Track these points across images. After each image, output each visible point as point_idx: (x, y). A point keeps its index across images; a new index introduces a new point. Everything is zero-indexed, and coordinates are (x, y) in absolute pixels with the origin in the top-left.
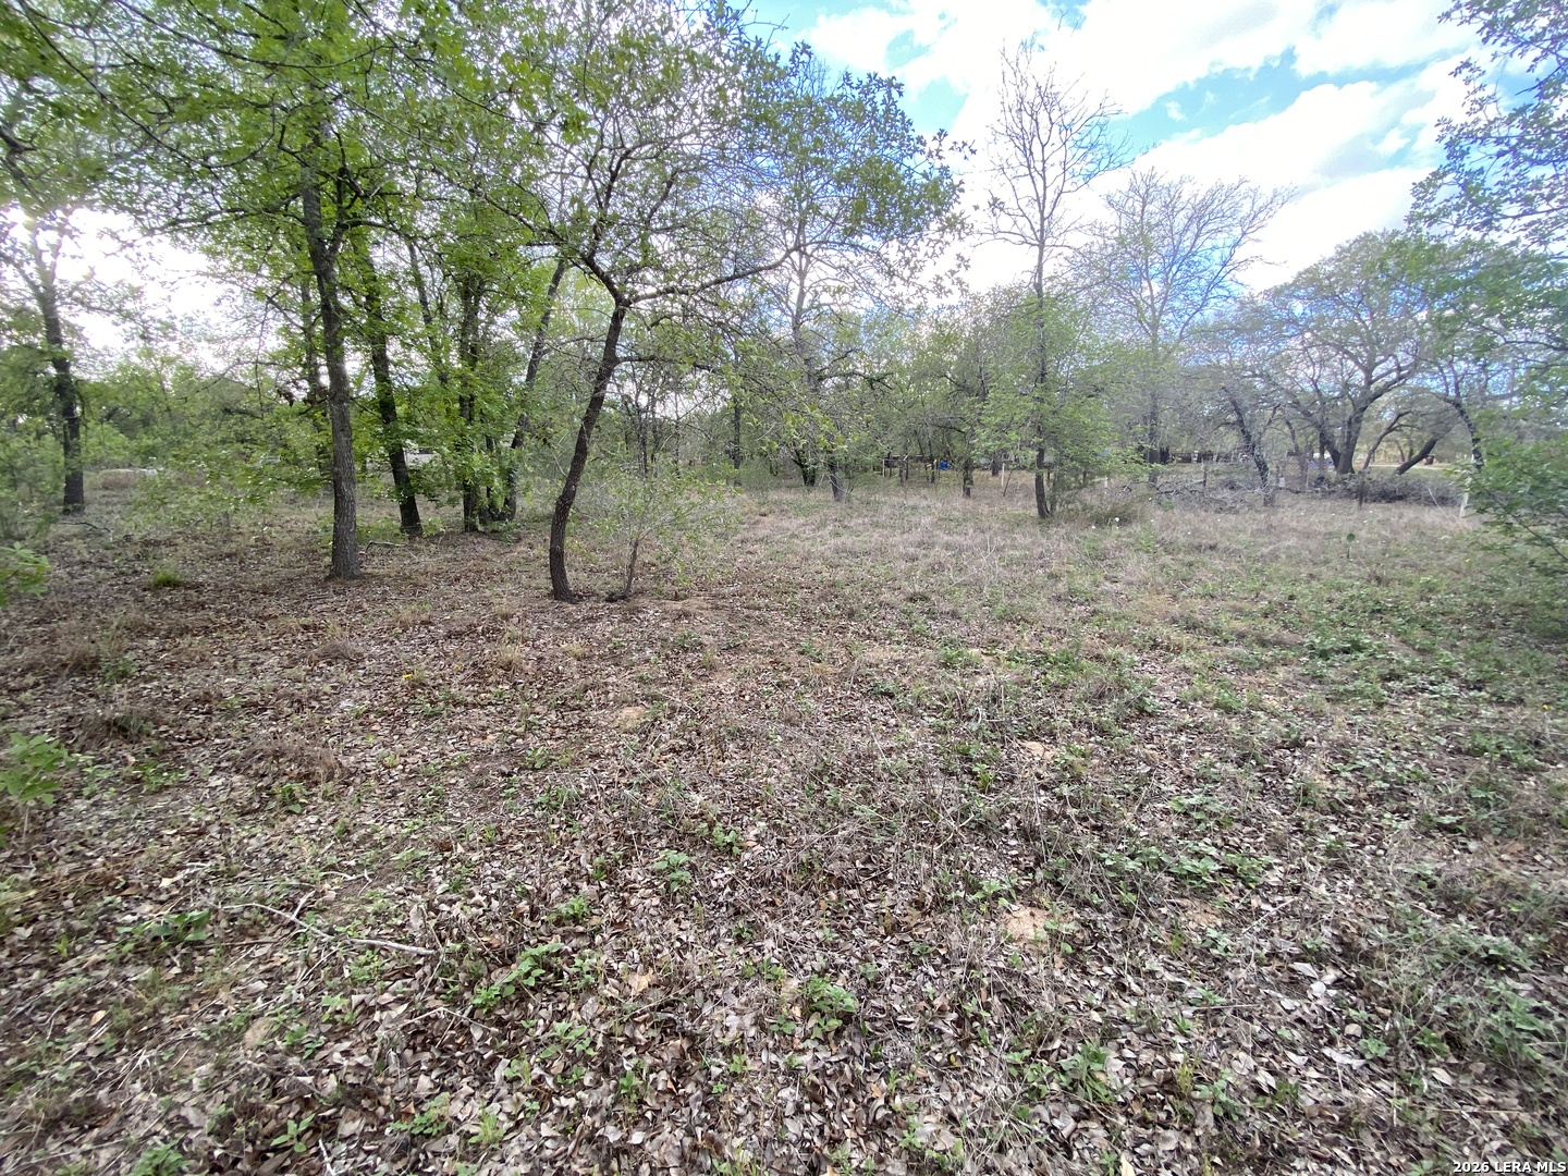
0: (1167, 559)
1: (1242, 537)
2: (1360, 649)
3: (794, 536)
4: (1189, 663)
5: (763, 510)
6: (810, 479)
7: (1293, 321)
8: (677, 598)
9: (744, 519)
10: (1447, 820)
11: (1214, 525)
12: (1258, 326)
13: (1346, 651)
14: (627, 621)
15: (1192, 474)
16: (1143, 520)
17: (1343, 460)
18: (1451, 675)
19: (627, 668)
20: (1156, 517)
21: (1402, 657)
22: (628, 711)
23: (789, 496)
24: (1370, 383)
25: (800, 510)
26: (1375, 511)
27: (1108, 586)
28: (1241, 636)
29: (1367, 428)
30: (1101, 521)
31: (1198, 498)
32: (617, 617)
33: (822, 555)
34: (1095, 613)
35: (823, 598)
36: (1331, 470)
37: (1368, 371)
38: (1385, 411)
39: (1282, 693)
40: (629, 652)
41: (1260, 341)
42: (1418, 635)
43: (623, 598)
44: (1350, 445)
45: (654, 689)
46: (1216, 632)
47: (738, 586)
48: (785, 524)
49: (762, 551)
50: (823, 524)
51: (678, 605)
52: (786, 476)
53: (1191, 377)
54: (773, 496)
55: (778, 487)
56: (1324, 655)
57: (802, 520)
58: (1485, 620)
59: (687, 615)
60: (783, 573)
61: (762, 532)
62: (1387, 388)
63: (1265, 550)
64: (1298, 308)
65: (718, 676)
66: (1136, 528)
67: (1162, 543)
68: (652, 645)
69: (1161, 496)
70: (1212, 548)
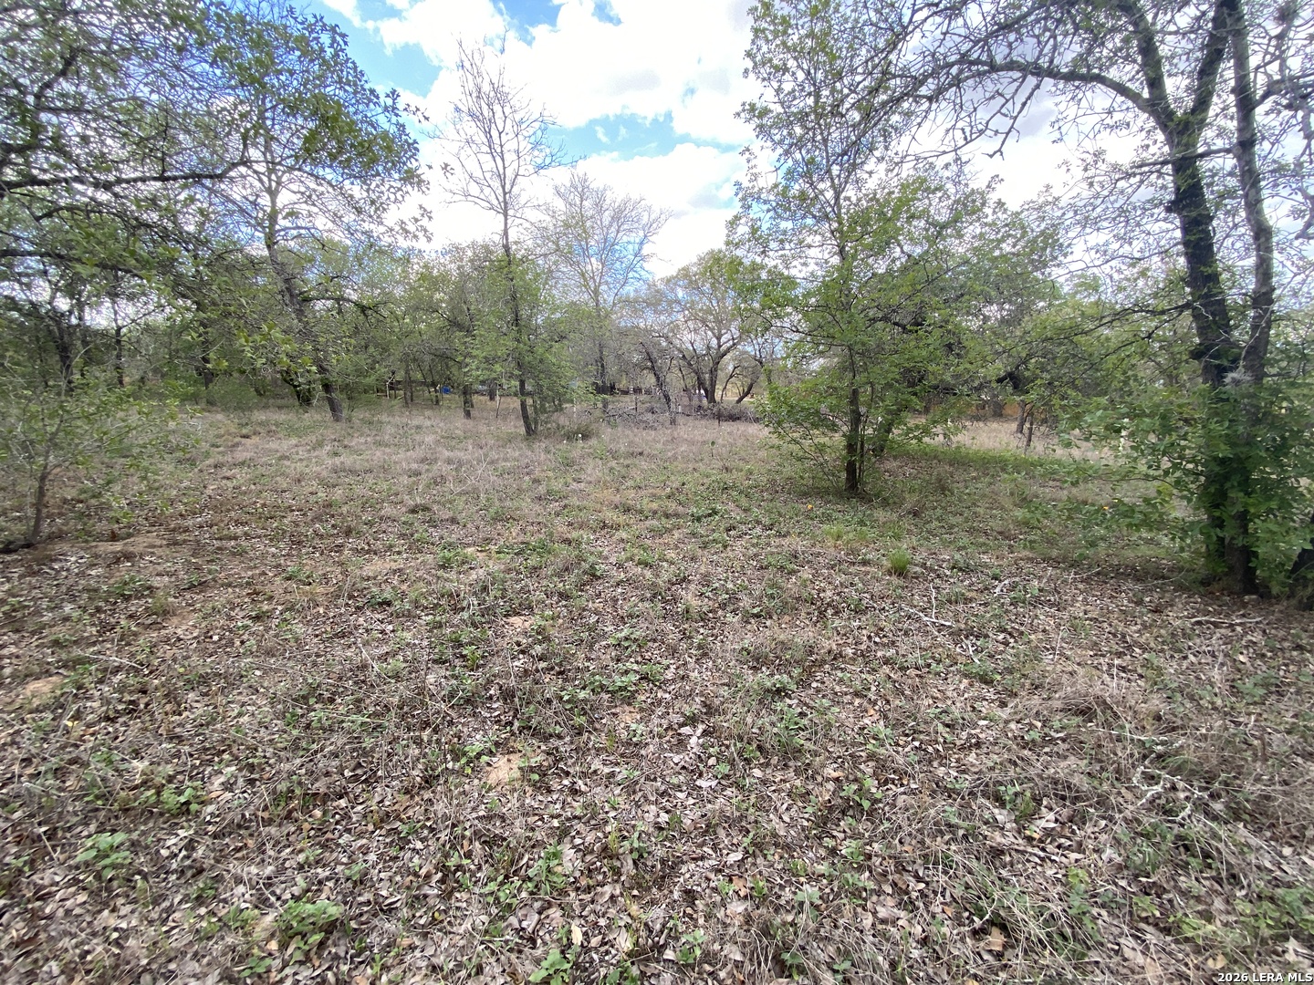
0: (613, 463)
1: (659, 446)
2: (716, 513)
3: (281, 458)
4: (624, 535)
5: (244, 431)
6: (305, 399)
7: (678, 302)
8: (114, 537)
9: (219, 442)
10: (755, 611)
11: (643, 438)
12: (658, 303)
13: (710, 515)
14: (34, 574)
15: (627, 403)
16: (598, 436)
17: (710, 395)
18: (758, 522)
19: (33, 633)
20: (607, 433)
21: (737, 515)
22: (33, 686)
23: (281, 417)
24: (720, 346)
25: (292, 431)
26: (727, 427)
27: (575, 486)
28: (655, 513)
29: (721, 375)
30: (570, 436)
31: (632, 419)
32: (17, 571)
33: (318, 476)
34: (565, 506)
35: (318, 519)
36: (705, 401)
37: (719, 339)
38: (728, 364)
39: (677, 547)
40: (38, 613)
41: (661, 313)
42: (744, 502)
43: (28, 546)
44: (713, 385)
45: (77, 652)
46: (641, 512)
47: (208, 516)
48: (273, 445)
49: (241, 476)
50: (320, 444)
51: (118, 546)
52: (276, 396)
53: (624, 333)
54: (259, 416)
55: (266, 407)
56: (699, 519)
57: (294, 441)
58: (774, 489)
59: (128, 556)
60: (269, 498)
61: (241, 455)
62: (728, 350)
63: (670, 454)
64: (680, 293)
65: (175, 620)
66: (593, 442)
67: (610, 451)
68: (73, 599)
69: (609, 418)
70: (641, 454)
